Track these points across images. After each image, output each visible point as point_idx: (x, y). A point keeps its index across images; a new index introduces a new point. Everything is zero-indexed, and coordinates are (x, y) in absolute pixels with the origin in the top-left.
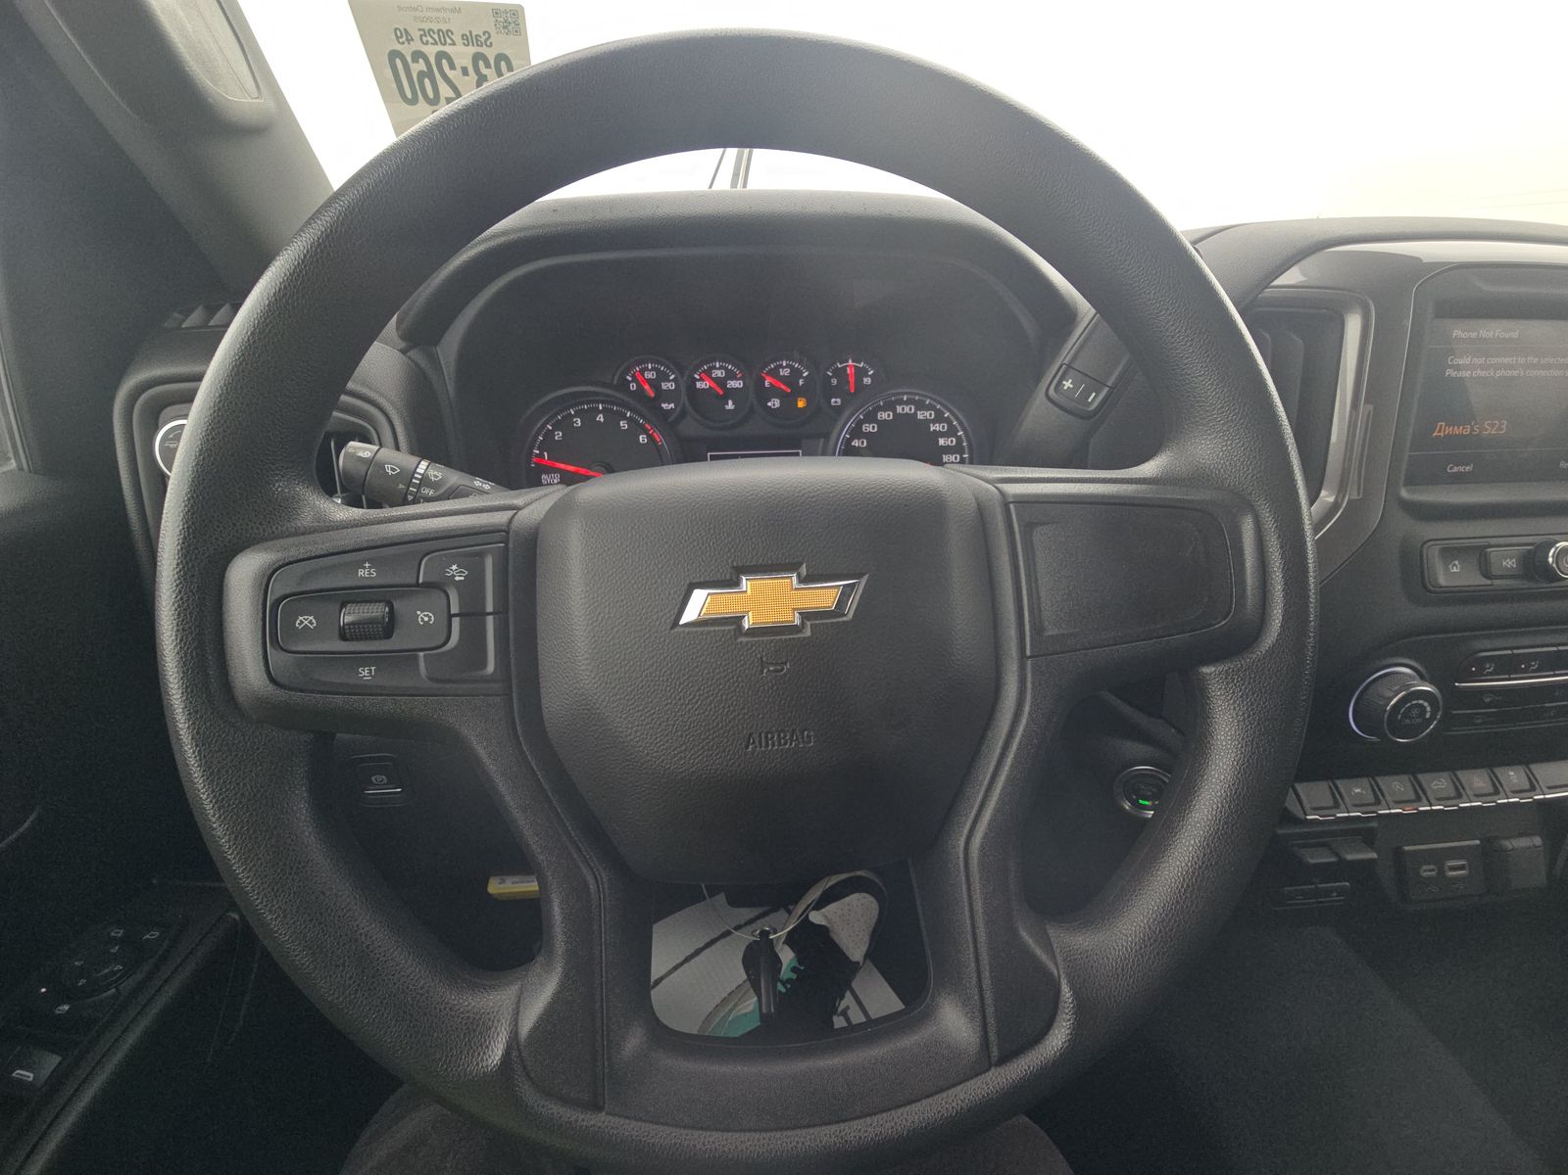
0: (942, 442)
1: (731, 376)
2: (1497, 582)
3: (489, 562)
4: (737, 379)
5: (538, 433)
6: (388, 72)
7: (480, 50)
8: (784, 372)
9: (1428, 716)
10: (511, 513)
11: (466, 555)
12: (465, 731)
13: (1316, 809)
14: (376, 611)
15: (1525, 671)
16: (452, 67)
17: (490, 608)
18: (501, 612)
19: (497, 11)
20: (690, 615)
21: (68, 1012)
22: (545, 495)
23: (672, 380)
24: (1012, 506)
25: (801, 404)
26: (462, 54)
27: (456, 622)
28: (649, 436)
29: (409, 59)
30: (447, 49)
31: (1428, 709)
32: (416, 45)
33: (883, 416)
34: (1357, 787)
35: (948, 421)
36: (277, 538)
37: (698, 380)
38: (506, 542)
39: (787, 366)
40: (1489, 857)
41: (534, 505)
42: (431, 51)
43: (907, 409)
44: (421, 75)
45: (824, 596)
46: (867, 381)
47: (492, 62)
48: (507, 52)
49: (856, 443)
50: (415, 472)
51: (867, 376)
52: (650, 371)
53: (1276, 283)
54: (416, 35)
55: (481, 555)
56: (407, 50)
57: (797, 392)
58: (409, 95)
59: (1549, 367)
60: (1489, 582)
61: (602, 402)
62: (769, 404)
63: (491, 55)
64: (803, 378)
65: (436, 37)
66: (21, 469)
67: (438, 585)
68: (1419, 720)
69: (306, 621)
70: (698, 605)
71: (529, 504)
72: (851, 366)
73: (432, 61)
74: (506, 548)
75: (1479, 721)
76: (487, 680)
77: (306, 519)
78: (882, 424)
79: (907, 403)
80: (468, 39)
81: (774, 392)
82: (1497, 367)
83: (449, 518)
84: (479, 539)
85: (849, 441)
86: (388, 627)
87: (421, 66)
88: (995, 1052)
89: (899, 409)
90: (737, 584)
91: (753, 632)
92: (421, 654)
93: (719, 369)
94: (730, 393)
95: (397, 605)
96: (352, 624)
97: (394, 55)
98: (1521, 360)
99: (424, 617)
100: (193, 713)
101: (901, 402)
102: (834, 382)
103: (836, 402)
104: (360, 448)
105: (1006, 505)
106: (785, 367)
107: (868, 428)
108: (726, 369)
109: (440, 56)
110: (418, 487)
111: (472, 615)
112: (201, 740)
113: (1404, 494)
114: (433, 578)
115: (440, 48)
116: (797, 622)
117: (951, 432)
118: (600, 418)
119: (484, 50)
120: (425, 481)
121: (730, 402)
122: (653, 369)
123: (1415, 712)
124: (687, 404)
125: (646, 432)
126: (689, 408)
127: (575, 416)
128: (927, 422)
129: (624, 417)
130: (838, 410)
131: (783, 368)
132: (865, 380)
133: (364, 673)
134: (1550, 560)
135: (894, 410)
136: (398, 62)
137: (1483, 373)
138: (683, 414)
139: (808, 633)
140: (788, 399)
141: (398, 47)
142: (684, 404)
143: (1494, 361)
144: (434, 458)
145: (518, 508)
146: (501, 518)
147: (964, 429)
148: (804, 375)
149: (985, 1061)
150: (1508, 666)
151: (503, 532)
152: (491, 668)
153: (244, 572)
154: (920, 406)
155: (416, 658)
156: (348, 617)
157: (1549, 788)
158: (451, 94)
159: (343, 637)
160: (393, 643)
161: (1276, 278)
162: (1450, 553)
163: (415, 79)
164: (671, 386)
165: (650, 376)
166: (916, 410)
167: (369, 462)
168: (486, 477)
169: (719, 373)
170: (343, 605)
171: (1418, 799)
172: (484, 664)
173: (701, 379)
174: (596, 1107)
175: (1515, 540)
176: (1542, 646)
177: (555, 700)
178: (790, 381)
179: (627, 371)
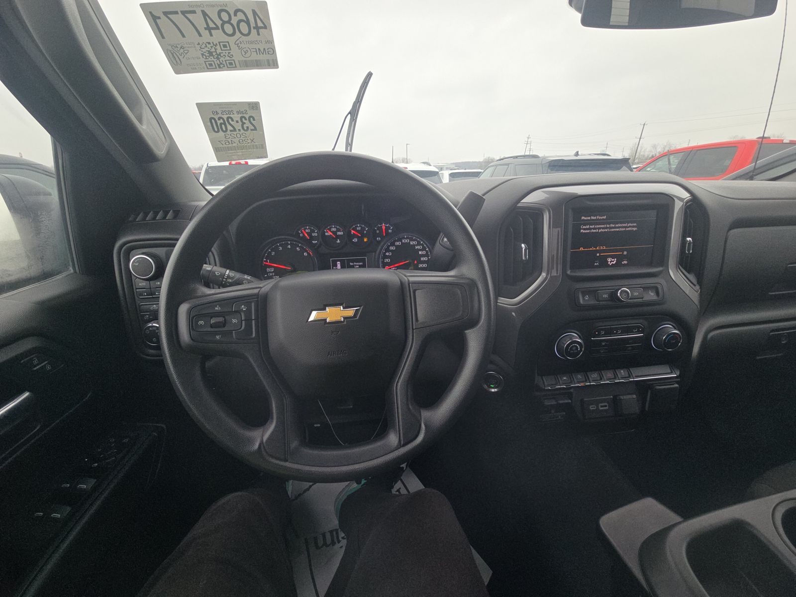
0: (420, 253)
1: (338, 230)
2: (601, 303)
3: (253, 304)
4: (341, 231)
5: (265, 253)
6: (209, 124)
7: (243, 115)
8: (359, 229)
9: (579, 349)
10: (259, 289)
11: (246, 302)
12: (246, 354)
13: (549, 385)
14: (221, 319)
15: (616, 333)
16: (233, 120)
17: (253, 318)
18: (257, 319)
19: (249, 104)
20: (312, 318)
21: (97, 466)
22: (269, 283)
24: (410, 284)
25: (365, 240)
26: (237, 117)
27: (243, 322)
28: (308, 254)
29: (217, 119)
30: (231, 116)
31: (579, 347)
32: (220, 115)
33: (397, 243)
34: (564, 376)
35: (422, 245)
36: (191, 299)
37: (326, 232)
38: (258, 298)
39: (360, 226)
40: (615, 402)
41: (265, 286)
42: (225, 117)
43: (406, 241)
44: (221, 124)
45: (350, 312)
46: (390, 231)
47: (247, 118)
48: (253, 115)
49: (387, 254)
50: (225, 274)
51: (390, 229)
52: (308, 229)
53: (522, 201)
54: (220, 112)
55: (251, 302)
56: (216, 117)
57: (363, 236)
58: (216, 130)
59: (619, 227)
60: (598, 303)
61: (290, 241)
62: (353, 241)
63: (247, 117)
64: (365, 230)
65: (227, 112)
66: (75, 272)
67: (238, 312)
68: (576, 351)
69: (201, 322)
70: (314, 316)
71: (264, 286)
72: (384, 226)
73: (225, 120)
74: (258, 300)
75: (602, 352)
76: (252, 339)
77: (199, 294)
78: (397, 247)
79: (407, 238)
80: (238, 113)
81: (355, 236)
82: (599, 228)
83: (240, 292)
84: (250, 297)
85: (385, 253)
86: (224, 324)
87: (221, 121)
88: (402, 442)
89: (403, 241)
90: (325, 309)
91: (329, 323)
92: (234, 332)
94: (338, 237)
95: (226, 317)
96: (214, 323)
97: (211, 119)
98: (608, 226)
99: (234, 321)
100: (170, 349)
101: (404, 238)
102: (378, 232)
103: (378, 239)
104: (207, 267)
105: (409, 284)
107: (392, 248)
108: (337, 228)
109: (228, 118)
110: (226, 279)
111: (248, 320)
112: (172, 356)
113: (569, 272)
114: (236, 310)
115: (228, 115)
116: (342, 320)
117: (424, 249)
118: (289, 247)
119: (244, 115)
120: (229, 277)
121: (338, 240)
123: (574, 348)
124: (322, 241)
125: (306, 251)
126: (323, 243)
127: (279, 246)
128: (414, 246)
129: (298, 246)
130: (379, 242)
131: (358, 227)
133: (218, 337)
134: (619, 295)
135: (402, 241)
136: (213, 121)
137: (594, 231)
138: (321, 244)
139: (345, 323)
140: (361, 239)
141: (213, 116)
143: (598, 226)
144: (231, 269)
145: (261, 288)
146: (256, 291)
147: (428, 248)
149: (400, 446)
150: (609, 332)
151: (257, 295)
152: (254, 335)
153: (183, 309)
154: (412, 240)
155: (232, 333)
156: (213, 321)
157: (636, 376)
158: (232, 129)
159: (212, 327)
160: (226, 329)
161: (522, 199)
162: (584, 293)
163: (219, 125)
164: (315, 234)
165: (308, 231)
166: (410, 241)
167: (210, 271)
168: (248, 274)
169: (334, 229)
170: (211, 318)
171: (586, 381)
172: (252, 333)
174: (286, 460)
175: (608, 288)
176: (621, 325)
177: (273, 345)
178: (361, 232)
179: (299, 230)
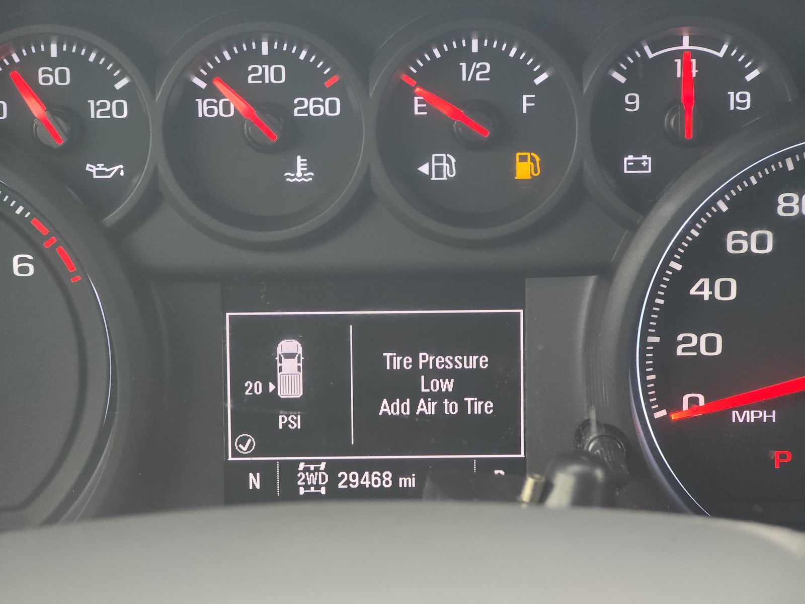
23: (122, 93)
37: (203, 94)
39: (483, 54)
51: (741, 85)
52: (54, 63)
62: (424, 169)
64: (533, 88)
72: (686, 56)
93: (269, 60)
102: (634, 102)
103: (638, 165)
106: (478, 57)
108: (290, 60)
122: (63, 59)
124: (164, 170)
126: (169, 183)
131: (471, 59)
132: (733, 97)
138: (151, 199)
142: (156, 170)
148: (538, 81)
165: (54, 79)
173: (211, 92)
